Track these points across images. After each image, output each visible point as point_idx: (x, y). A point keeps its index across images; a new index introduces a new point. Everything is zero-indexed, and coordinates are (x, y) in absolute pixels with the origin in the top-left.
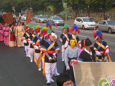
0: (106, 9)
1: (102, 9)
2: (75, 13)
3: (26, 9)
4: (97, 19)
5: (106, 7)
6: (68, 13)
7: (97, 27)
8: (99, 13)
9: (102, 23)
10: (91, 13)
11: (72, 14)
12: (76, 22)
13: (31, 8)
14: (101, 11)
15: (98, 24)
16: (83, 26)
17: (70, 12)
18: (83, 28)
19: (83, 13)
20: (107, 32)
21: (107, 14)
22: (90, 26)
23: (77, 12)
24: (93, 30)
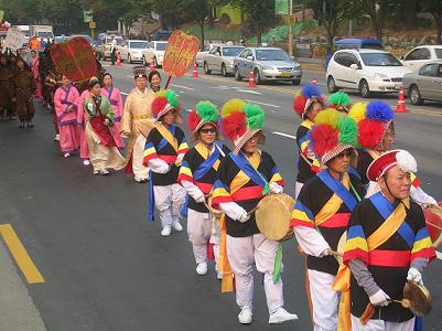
2: (326, 32)
6: (298, 32)
7: (413, 86)
8: (416, 34)
9: (433, 70)
10: (386, 31)
11: (312, 36)
12: (334, 67)
14: (427, 25)
16: (363, 81)
17: (307, 28)
18: (362, 91)
19: (356, 33)
22: (392, 84)
23: (332, 31)
24: (397, 98)
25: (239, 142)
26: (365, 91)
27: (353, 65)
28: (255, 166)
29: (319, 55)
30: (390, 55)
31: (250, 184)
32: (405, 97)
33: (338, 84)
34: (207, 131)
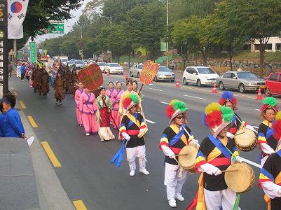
0: (233, 53)
1: (226, 52)
2: (182, 59)
3: (101, 53)
4: (218, 68)
5: (234, 50)
6: (170, 59)
7: (221, 82)
8: (221, 60)
9: (229, 75)
10: (208, 59)
11: (177, 61)
12: (186, 74)
13: (109, 52)
14: (225, 56)
15: (222, 78)
16: (199, 80)
17: (174, 57)
18: (198, 84)
19: (195, 59)
20: (237, 91)
21: (236, 60)
22: (211, 81)
23: (185, 58)
24: (213, 87)
25: (216, 129)
26: (199, 84)
27: (195, 73)
28: (225, 144)
29: (180, 69)
30: (210, 69)
31: (221, 156)
32: (217, 87)
33: (188, 81)
34: (180, 118)
